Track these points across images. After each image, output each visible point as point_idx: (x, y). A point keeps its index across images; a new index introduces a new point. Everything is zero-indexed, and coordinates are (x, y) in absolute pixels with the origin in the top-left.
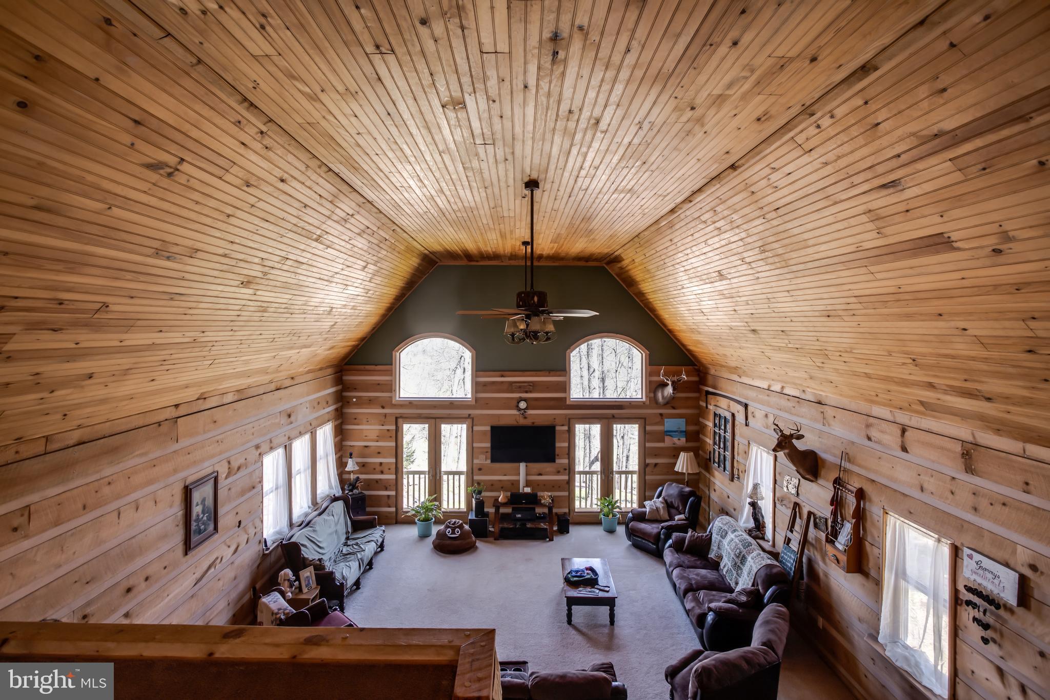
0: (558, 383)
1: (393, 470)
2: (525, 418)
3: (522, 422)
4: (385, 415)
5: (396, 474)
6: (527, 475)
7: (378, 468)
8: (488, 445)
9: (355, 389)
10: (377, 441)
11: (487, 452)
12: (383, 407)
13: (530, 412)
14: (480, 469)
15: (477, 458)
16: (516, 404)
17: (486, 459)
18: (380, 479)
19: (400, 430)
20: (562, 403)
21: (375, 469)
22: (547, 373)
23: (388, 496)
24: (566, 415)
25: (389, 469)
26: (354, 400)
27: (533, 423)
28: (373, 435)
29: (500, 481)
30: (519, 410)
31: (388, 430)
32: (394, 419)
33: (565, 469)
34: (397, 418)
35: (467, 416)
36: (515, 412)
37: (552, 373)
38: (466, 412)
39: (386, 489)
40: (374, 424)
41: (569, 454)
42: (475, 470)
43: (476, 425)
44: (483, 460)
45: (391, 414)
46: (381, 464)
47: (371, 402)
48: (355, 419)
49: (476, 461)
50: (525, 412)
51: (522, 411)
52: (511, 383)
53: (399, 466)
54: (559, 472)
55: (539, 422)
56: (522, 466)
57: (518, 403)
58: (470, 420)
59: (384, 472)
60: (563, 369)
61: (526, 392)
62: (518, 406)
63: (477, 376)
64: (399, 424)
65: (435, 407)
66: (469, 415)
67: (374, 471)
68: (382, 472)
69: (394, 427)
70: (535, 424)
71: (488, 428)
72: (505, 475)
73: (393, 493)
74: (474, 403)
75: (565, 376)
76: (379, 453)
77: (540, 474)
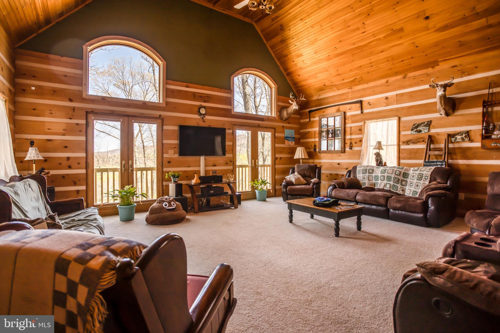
0: (226, 98)
1: (83, 164)
2: (204, 121)
3: (202, 124)
4: (74, 109)
5: (87, 168)
6: (206, 166)
7: (65, 163)
8: (176, 142)
9: (34, 77)
10: (64, 135)
11: (175, 148)
12: (71, 100)
13: (207, 117)
14: (169, 162)
15: (167, 153)
16: (198, 110)
17: (175, 153)
18: (68, 175)
19: (90, 124)
20: (228, 113)
21: (60, 164)
22: (219, 89)
23: (78, 192)
24: (231, 122)
25: (79, 164)
26: (33, 88)
27: (210, 126)
28: (60, 129)
29: (185, 171)
30: (200, 114)
31: (77, 124)
32: (85, 114)
33: (231, 161)
34: (87, 113)
35: (158, 116)
36: (197, 116)
37: (223, 90)
38: (157, 113)
39: (75, 184)
40: (60, 117)
41: (233, 150)
42: (165, 163)
43: (166, 125)
44: (172, 154)
45: (81, 109)
46: (68, 158)
47: (55, 93)
48: (34, 109)
49: (165, 155)
50: (205, 117)
51: (202, 116)
52: (194, 94)
53: (89, 161)
54: (227, 163)
55: (214, 125)
56: (202, 158)
57: (200, 109)
58: (160, 121)
59: (72, 167)
60: (229, 89)
61: (205, 102)
62: (199, 111)
63: (167, 84)
64: (89, 120)
65: (128, 105)
66: (160, 116)
67: (60, 166)
68: (70, 167)
69: (84, 122)
70: (211, 126)
71: (176, 128)
72: (189, 167)
73: (84, 188)
74: (165, 105)
75: (231, 94)
76: (66, 147)
77: (215, 165)
